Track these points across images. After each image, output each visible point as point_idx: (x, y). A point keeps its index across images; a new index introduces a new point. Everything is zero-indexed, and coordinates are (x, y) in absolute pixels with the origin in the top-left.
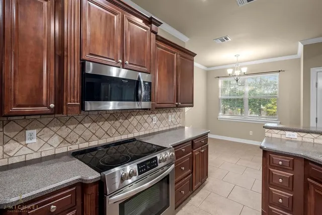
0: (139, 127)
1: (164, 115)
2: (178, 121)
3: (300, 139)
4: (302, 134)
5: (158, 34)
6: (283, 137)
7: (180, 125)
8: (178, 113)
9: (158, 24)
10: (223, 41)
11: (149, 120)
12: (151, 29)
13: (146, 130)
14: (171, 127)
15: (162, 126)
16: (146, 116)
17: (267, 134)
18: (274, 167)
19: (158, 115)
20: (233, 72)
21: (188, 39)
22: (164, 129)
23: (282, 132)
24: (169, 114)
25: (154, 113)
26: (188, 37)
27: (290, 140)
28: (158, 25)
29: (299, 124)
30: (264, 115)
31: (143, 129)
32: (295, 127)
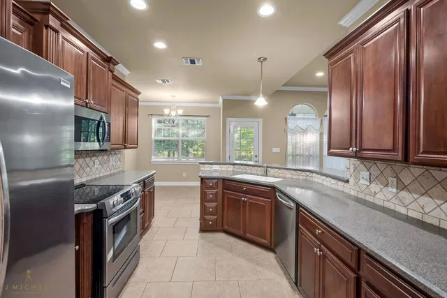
0: (82, 172)
1: (105, 157)
2: (119, 163)
3: (220, 169)
4: (221, 166)
5: (114, 73)
6: (212, 169)
7: (121, 169)
8: (119, 156)
9: (116, 63)
10: (164, 82)
11: (91, 164)
12: (109, 68)
13: (88, 175)
14: (112, 172)
15: (103, 170)
16: (88, 160)
17: (202, 169)
18: (207, 188)
19: (100, 158)
20: (170, 113)
21: (129, 72)
22: (106, 174)
23: (211, 166)
24: (110, 156)
25: (96, 156)
26: (130, 71)
27: (215, 171)
28: (115, 65)
29: (220, 160)
30: (191, 156)
31: (85, 175)
32: (217, 162)
